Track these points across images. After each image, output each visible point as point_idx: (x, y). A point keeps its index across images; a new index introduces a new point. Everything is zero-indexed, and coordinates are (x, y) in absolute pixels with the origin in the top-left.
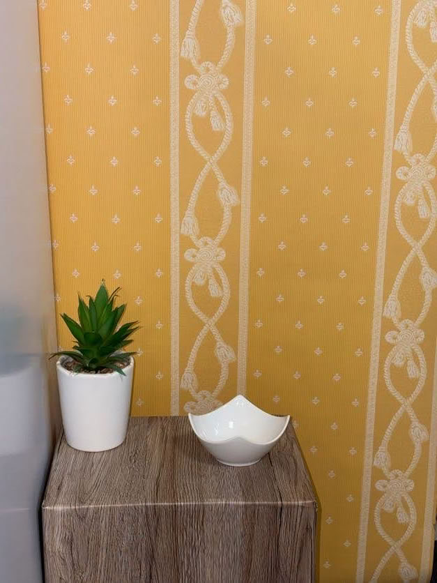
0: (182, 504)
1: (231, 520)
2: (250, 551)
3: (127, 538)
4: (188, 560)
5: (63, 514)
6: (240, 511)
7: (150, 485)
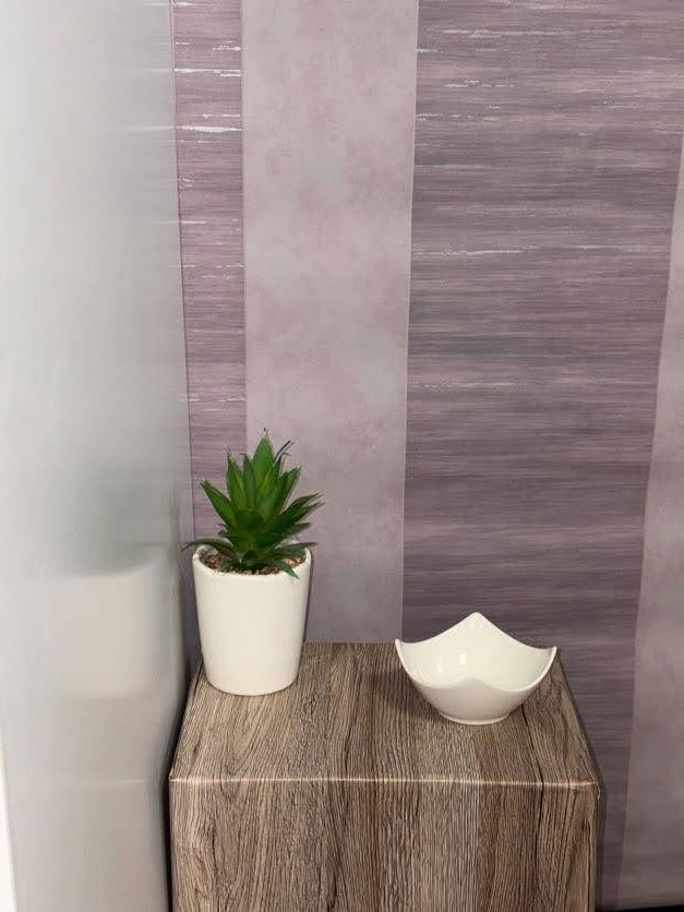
0: (386, 780)
1: (462, 808)
2: (491, 857)
3: (299, 830)
4: (394, 868)
5: (201, 792)
6: (476, 794)
7: (335, 749)
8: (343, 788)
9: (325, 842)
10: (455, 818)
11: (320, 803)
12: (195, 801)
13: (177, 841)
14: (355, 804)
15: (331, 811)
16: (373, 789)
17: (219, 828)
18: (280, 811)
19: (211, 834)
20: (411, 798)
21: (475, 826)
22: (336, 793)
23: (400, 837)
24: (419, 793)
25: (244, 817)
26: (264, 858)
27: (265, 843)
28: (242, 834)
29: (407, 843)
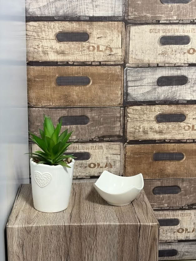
1: (112, 235)
3: (54, 243)
8: (70, 227)
9: (63, 248)
11: (61, 233)
12: (16, 234)
13: (10, 249)
14: (74, 233)
15: (65, 236)
16: (80, 227)
17: (25, 244)
18: (47, 237)
19: (22, 246)
20: (94, 230)
21: (116, 240)
22: (67, 229)
23: (90, 245)
24: (97, 229)
25: (34, 239)
26: (41, 254)
27: (41, 248)
28: (33, 246)
29: (93, 247)
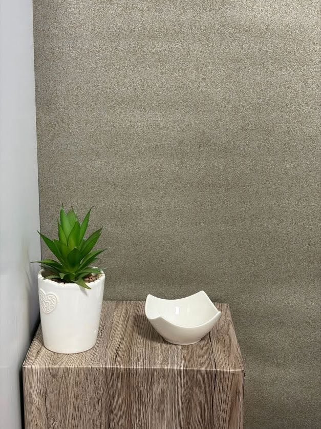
0: (132, 367)
2: (189, 408)
3: (90, 393)
4: (140, 413)
5: (39, 372)
6: (182, 375)
7: (111, 353)
8: (113, 371)
9: (104, 400)
10: (171, 387)
11: (101, 379)
12: (36, 378)
14: (119, 380)
16: (128, 372)
17: (48, 392)
18: (80, 383)
19: (44, 395)
20: (148, 376)
21: (181, 392)
22: (109, 374)
23: (143, 397)
24: (152, 374)
25: (61, 386)
27: (72, 399)
28: (60, 395)
29: (146, 400)
